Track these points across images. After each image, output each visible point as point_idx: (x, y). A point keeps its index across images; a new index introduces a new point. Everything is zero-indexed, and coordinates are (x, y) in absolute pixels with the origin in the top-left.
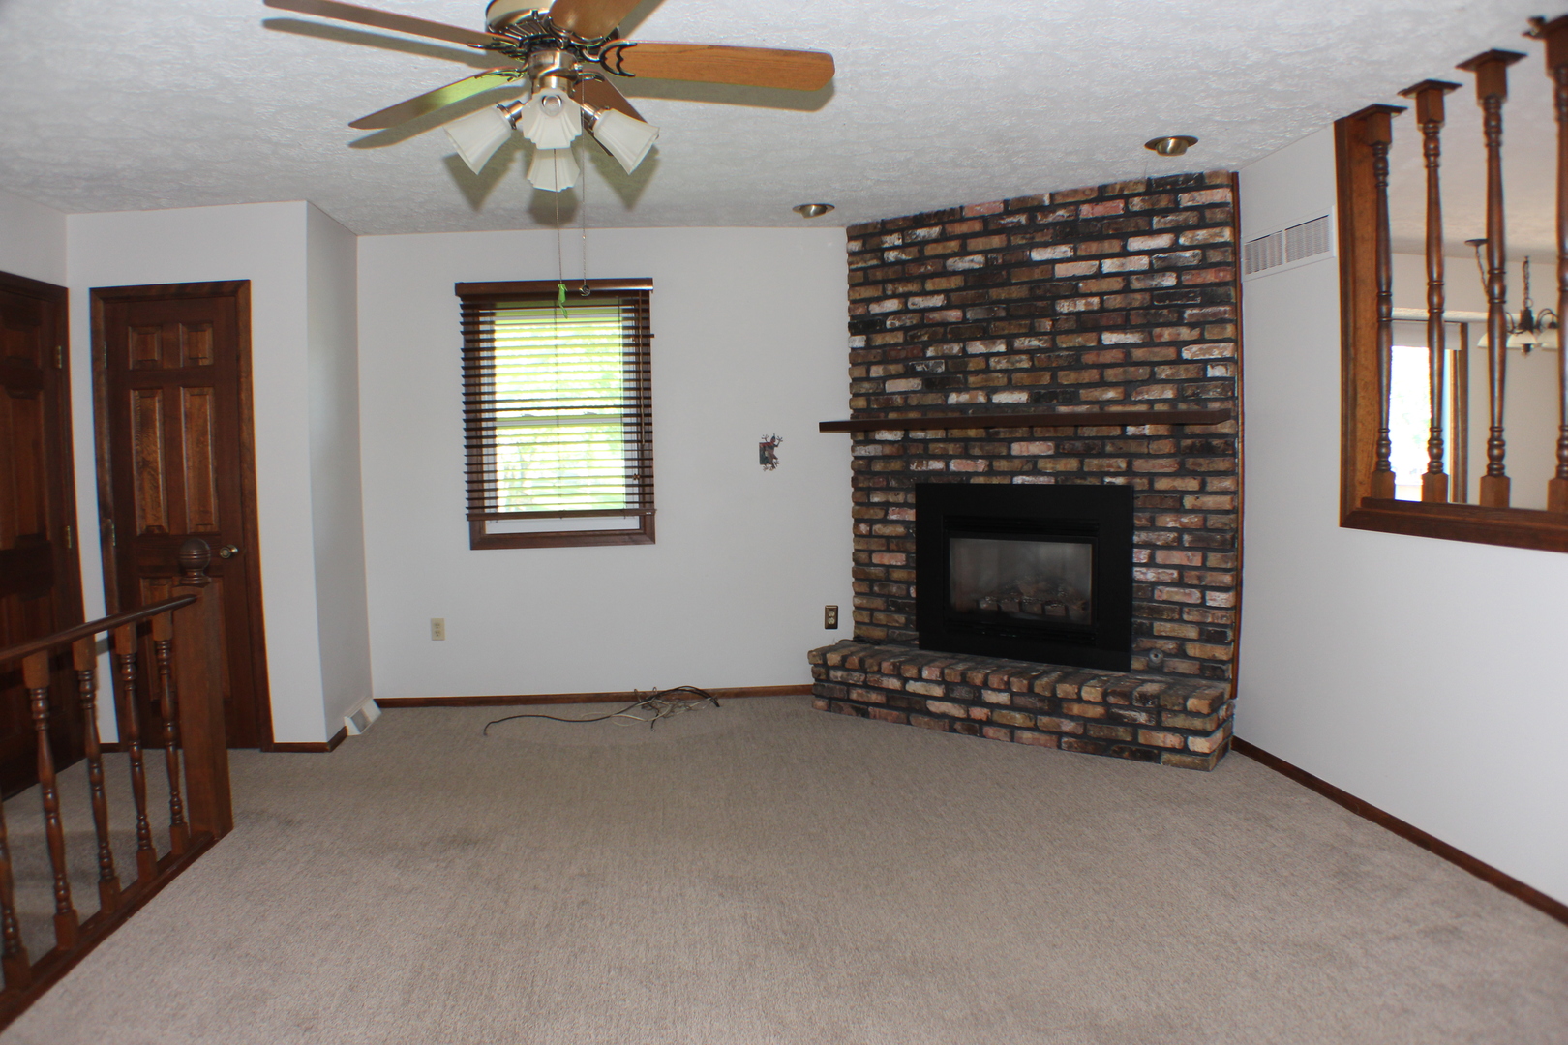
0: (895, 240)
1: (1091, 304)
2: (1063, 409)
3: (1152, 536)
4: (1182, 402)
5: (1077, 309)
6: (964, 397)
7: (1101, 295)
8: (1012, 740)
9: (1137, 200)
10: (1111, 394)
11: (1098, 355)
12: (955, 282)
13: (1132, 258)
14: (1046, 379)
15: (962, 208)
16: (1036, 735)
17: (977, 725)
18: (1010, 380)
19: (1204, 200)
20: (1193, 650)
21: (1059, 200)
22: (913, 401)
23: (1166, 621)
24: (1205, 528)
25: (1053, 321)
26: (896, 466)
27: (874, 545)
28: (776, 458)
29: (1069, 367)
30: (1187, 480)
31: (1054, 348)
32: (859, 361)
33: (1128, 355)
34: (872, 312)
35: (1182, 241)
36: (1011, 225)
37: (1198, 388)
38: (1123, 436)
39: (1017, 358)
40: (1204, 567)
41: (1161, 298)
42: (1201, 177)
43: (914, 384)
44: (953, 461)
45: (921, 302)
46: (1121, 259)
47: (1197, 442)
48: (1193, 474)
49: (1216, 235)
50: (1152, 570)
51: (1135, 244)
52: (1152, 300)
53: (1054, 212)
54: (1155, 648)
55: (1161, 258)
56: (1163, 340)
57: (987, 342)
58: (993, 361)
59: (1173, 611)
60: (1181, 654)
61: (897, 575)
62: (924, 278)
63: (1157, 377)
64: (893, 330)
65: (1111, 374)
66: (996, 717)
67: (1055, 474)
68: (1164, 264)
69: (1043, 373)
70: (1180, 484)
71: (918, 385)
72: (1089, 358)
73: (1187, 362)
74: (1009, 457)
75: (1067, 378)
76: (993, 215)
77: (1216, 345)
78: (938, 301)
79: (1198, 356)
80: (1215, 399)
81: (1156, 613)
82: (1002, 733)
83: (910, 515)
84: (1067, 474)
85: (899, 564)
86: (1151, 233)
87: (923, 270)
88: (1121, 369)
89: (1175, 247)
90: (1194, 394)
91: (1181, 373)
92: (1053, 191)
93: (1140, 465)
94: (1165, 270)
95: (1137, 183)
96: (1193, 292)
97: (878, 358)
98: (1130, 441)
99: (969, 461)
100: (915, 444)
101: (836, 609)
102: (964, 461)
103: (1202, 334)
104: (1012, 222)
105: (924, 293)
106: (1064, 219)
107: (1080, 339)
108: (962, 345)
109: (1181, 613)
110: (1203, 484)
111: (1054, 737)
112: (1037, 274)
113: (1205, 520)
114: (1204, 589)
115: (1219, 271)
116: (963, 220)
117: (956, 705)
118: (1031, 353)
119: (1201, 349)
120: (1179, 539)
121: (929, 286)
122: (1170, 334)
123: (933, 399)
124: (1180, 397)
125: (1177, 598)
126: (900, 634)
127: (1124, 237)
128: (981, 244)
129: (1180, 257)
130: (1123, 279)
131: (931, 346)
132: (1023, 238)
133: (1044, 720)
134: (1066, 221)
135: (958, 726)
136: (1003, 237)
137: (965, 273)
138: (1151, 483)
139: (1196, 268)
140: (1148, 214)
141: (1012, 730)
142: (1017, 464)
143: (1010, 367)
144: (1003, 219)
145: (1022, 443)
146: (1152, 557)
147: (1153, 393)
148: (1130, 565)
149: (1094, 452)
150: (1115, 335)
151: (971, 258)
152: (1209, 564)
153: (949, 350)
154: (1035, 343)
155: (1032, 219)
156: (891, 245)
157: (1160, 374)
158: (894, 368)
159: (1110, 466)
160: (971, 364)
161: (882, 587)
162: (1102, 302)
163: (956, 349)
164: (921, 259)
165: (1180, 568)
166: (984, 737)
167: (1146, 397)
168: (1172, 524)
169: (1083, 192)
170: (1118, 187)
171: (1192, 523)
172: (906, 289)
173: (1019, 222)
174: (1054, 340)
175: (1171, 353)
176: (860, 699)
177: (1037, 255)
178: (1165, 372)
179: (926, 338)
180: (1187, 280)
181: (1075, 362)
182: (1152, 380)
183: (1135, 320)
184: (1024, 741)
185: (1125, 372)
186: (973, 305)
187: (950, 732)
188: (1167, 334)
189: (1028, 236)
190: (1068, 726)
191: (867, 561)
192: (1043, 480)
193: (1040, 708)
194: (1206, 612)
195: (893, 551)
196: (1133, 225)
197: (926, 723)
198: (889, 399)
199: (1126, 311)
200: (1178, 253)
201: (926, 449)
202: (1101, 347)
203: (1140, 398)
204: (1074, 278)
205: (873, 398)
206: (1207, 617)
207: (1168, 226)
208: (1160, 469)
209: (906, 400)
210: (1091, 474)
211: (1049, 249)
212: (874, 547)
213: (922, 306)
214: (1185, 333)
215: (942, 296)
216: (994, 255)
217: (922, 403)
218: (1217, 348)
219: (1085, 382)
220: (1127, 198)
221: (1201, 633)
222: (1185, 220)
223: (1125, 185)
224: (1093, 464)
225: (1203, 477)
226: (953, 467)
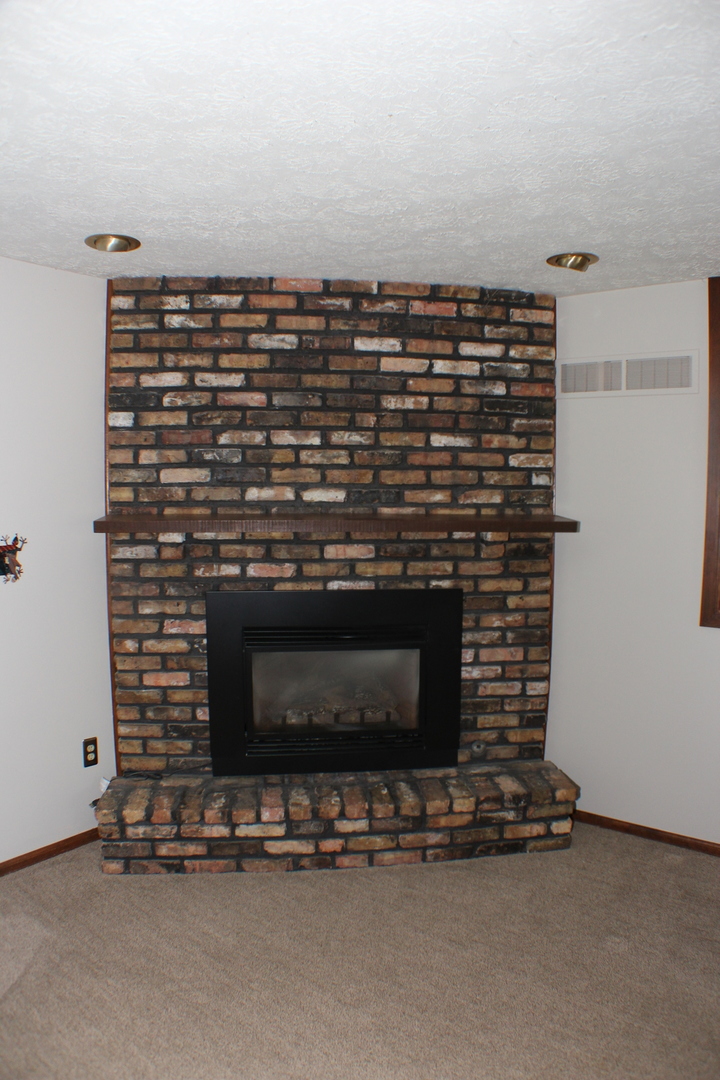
0: (182, 302)
1: (421, 403)
2: (386, 511)
3: (477, 637)
4: (508, 507)
5: (405, 407)
6: (267, 494)
7: (430, 395)
8: (371, 863)
9: (470, 306)
10: (438, 497)
11: (426, 457)
12: (258, 362)
13: (465, 362)
14: (368, 478)
15: (271, 280)
16: (399, 854)
17: (328, 857)
18: (324, 477)
19: (534, 319)
20: (513, 737)
21: (388, 291)
22: (200, 495)
23: (489, 713)
24: (526, 626)
25: (377, 416)
26: (177, 570)
27: (145, 663)
28: (19, 565)
29: (394, 467)
30: (511, 582)
31: (376, 445)
32: (124, 443)
33: (455, 458)
34: (145, 385)
35: (512, 353)
36: (332, 308)
37: (523, 495)
38: (450, 540)
39: (335, 452)
40: (526, 660)
41: (492, 406)
42: (531, 297)
43: (201, 475)
44: (251, 565)
45: (214, 380)
46: (453, 362)
47: (522, 545)
48: (517, 575)
49: (544, 353)
50: (477, 668)
51: (467, 349)
52: (481, 407)
53: (383, 302)
54: (479, 740)
55: (492, 367)
56: (492, 446)
57: (298, 432)
58: (304, 455)
59: (496, 703)
60: (502, 740)
61: (178, 697)
62: (217, 352)
63: (486, 482)
64: (172, 409)
65: (437, 477)
66: (351, 845)
67: (376, 579)
68: (496, 373)
69: (363, 471)
70: (504, 585)
71: (206, 476)
72: (417, 459)
73: (514, 469)
74: (322, 560)
75: (390, 478)
76: (310, 294)
77: (541, 455)
78: (236, 380)
79: (524, 464)
80: (537, 506)
81: (481, 708)
82: (360, 860)
83: (198, 628)
84: (390, 578)
85: (182, 684)
86: (483, 340)
87: (217, 342)
88: (450, 472)
89: (505, 358)
90: (519, 500)
91: (509, 479)
92: (382, 279)
93: (466, 568)
94: (495, 379)
95: (472, 289)
96: (522, 403)
97: (151, 441)
98: (457, 545)
99: (273, 566)
100: (201, 546)
101: (93, 741)
102: (267, 565)
103: (528, 444)
104: (334, 305)
105: (216, 369)
106: (393, 312)
107: (407, 438)
108: (265, 434)
109: (503, 704)
110: (526, 585)
111: (419, 852)
112: (359, 364)
113: (527, 617)
114: (524, 681)
115: (546, 387)
116: (271, 292)
117: (303, 842)
118: (351, 449)
119: (528, 458)
120: (503, 637)
121: (225, 361)
122: (499, 441)
123: (224, 494)
124: (507, 503)
125: (501, 692)
126: (185, 762)
127: (456, 340)
128: (294, 322)
129: (511, 368)
130: (454, 382)
131: (225, 431)
132: (346, 324)
133: (408, 838)
134: (395, 314)
135: (305, 862)
136: (322, 319)
137: (272, 353)
138: (476, 585)
139: (524, 380)
140: (481, 322)
141: (371, 856)
142: (332, 568)
143: (325, 462)
144: (323, 299)
145: (338, 546)
146: (476, 656)
147: (482, 498)
148: (458, 664)
149: (420, 555)
150: (445, 437)
151: (282, 336)
152: (530, 658)
153: (250, 439)
154: (356, 438)
155: (356, 305)
156: (175, 308)
157: (489, 480)
158: (174, 455)
159: (436, 569)
160: (276, 456)
161: (158, 711)
162: (431, 402)
163: (258, 438)
164: (215, 330)
165: (503, 664)
166: (338, 868)
167: (475, 501)
168: (497, 624)
169: (416, 287)
170: (452, 290)
171: (516, 621)
172: (193, 363)
173: (342, 305)
174: (377, 438)
175: (499, 459)
176: (172, 854)
177: (360, 344)
178: (493, 478)
179: (218, 422)
180: (517, 391)
181: (401, 462)
182: (481, 485)
183: (464, 423)
184: (385, 863)
185: (454, 475)
186: (281, 390)
187: (295, 870)
188: (496, 441)
189: (352, 322)
190: (434, 838)
191: (136, 683)
192: (363, 585)
193: (403, 828)
194: (527, 701)
195: (172, 670)
196: (466, 330)
197: (264, 867)
198: (166, 492)
199: (455, 415)
200: (509, 365)
201: (216, 552)
202: (428, 448)
203: (469, 502)
204: (402, 374)
205: (143, 489)
206: (527, 706)
207: (501, 337)
208: (486, 573)
209: (189, 493)
210: (416, 577)
211: (376, 341)
212: (145, 667)
213: (215, 384)
214: (513, 442)
215: (242, 376)
216: (310, 338)
217: (211, 498)
218: (543, 458)
219: (411, 483)
220: (460, 302)
221: (521, 719)
222: (516, 334)
223: (459, 289)
224: (417, 568)
225: (525, 578)
226: (252, 571)
